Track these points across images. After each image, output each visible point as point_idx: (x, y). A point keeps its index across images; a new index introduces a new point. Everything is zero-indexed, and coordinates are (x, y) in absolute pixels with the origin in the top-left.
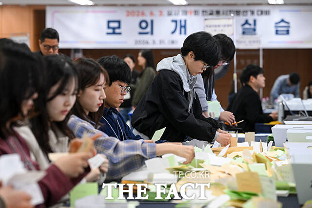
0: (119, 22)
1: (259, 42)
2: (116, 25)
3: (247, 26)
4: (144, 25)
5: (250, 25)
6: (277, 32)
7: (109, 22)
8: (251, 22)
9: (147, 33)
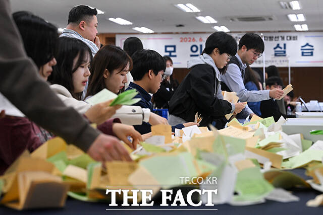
0: (174, 47)
1: (287, 61)
2: (172, 49)
3: (278, 49)
4: (194, 49)
5: (281, 48)
6: (303, 54)
7: (166, 47)
8: (282, 45)
9: (197, 55)
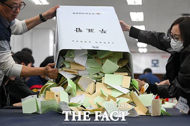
0: (157, 61)
7: (153, 61)
